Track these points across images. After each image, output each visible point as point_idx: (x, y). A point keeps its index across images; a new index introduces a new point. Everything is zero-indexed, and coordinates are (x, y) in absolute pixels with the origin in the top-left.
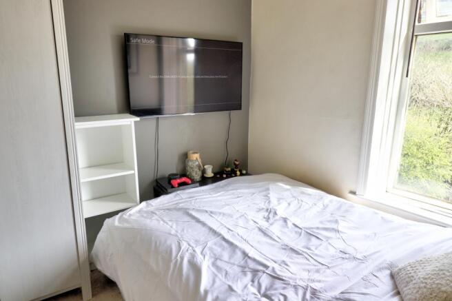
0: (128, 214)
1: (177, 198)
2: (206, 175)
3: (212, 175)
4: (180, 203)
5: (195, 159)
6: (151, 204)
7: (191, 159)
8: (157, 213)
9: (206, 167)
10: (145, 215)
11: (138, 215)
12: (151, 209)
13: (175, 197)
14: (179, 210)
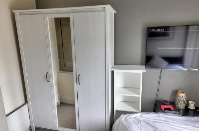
0: (130, 117)
1: (157, 118)
2: (189, 107)
3: (194, 108)
4: (158, 122)
5: (181, 96)
6: (142, 116)
7: (179, 95)
8: (142, 123)
9: (189, 102)
10: (136, 121)
11: (134, 119)
12: (141, 119)
13: (157, 117)
14: (153, 127)
